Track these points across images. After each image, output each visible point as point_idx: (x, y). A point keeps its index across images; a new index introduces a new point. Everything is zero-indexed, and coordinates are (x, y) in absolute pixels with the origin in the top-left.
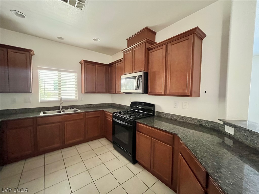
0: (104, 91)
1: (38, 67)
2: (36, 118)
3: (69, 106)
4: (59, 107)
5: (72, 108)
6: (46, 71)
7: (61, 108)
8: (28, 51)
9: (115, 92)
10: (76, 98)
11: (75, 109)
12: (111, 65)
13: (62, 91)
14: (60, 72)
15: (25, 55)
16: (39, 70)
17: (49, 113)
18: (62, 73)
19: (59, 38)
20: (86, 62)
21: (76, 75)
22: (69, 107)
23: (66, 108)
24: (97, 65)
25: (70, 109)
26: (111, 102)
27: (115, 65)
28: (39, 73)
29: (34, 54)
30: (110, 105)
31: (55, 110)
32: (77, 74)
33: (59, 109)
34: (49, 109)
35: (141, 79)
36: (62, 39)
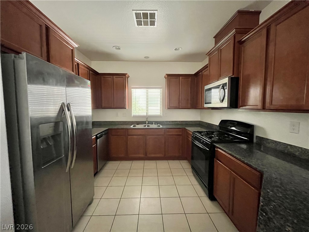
0: (189, 106)
1: (132, 87)
2: (127, 129)
3: (154, 121)
4: (146, 121)
5: (156, 124)
6: (137, 90)
7: (147, 122)
8: (124, 75)
9: (200, 108)
10: (161, 114)
11: (159, 125)
12: (197, 74)
13: (149, 107)
14: (147, 90)
15: (123, 78)
16: (132, 90)
17: (138, 126)
18: (149, 90)
19: (145, 57)
20: (169, 76)
21: (161, 91)
22: (154, 123)
23: (151, 123)
24: (181, 78)
25: (155, 124)
26: (199, 120)
27: (201, 73)
28: (132, 91)
29: (129, 77)
30: (198, 123)
31: (143, 124)
32: (162, 89)
33: (146, 124)
34: (138, 123)
35: (226, 89)
36: (148, 57)
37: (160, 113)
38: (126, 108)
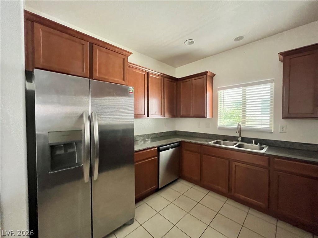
1: (219, 87)
2: (203, 145)
3: (254, 139)
5: (259, 144)
6: (226, 91)
7: (240, 139)
11: (264, 146)
14: (245, 88)
16: (219, 92)
18: (248, 88)
19: (237, 39)
20: (287, 55)
21: (272, 86)
22: (254, 141)
23: (249, 141)
25: (256, 143)
29: (215, 75)
31: (232, 141)
32: (274, 84)
34: (226, 138)
36: (241, 38)
37: (269, 126)
38: (206, 117)
